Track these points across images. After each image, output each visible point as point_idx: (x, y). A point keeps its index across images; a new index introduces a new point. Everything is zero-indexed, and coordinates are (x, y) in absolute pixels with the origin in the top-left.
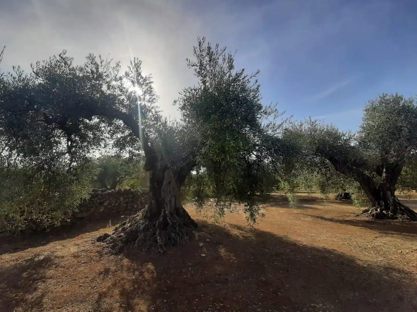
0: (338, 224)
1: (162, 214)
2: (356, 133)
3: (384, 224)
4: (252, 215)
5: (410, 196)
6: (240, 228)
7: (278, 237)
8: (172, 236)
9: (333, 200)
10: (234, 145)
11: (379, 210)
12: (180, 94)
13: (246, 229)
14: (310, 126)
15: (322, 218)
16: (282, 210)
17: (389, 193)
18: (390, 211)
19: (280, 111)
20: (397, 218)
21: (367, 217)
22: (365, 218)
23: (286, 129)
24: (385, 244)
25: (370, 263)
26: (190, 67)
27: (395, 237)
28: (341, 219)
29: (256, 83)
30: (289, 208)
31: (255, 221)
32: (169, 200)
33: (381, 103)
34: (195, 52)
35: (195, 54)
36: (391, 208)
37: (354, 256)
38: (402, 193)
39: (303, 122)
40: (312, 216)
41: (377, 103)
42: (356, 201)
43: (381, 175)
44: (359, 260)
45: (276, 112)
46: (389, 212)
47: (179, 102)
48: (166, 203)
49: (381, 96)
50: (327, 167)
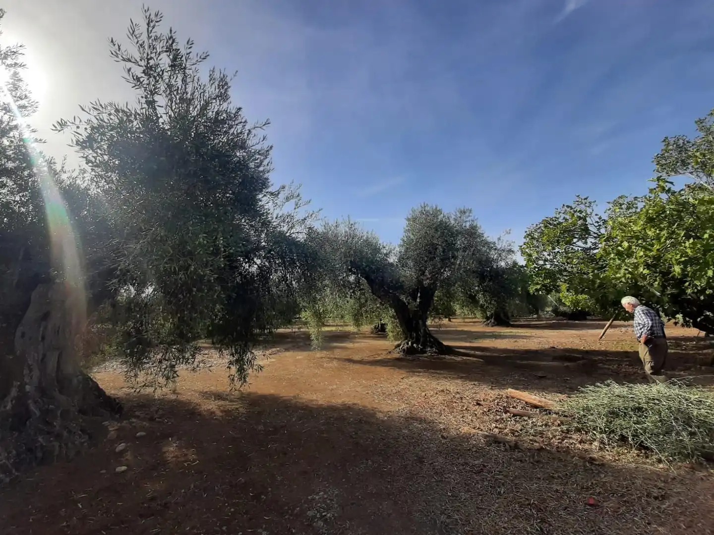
0: (368, 367)
1: (14, 392)
2: (397, 247)
3: (414, 360)
4: (241, 370)
5: (440, 326)
6: (219, 396)
7: (285, 401)
8: (39, 441)
9: (368, 334)
10: (205, 242)
11: (410, 343)
12: (83, 110)
13: (232, 397)
14: (347, 229)
15: (350, 361)
16: (300, 355)
17: (420, 322)
18: (421, 343)
19: (304, 198)
20: (425, 352)
21: (398, 353)
22: (396, 355)
23: (310, 228)
24: (410, 386)
25: (390, 414)
26: (117, 59)
27: (421, 375)
28: (371, 359)
29: (263, 141)
30: (310, 351)
31: (245, 381)
32: (40, 357)
33: (422, 213)
34: (134, 32)
35: (131, 37)
36: (421, 340)
37: (376, 408)
38: (433, 322)
39: (340, 221)
40: (339, 359)
41: (417, 213)
42: (391, 334)
43: (416, 301)
44: (380, 412)
45: (298, 198)
46: (419, 346)
47: (75, 126)
48: (29, 366)
49: (423, 205)
50: (362, 289)
